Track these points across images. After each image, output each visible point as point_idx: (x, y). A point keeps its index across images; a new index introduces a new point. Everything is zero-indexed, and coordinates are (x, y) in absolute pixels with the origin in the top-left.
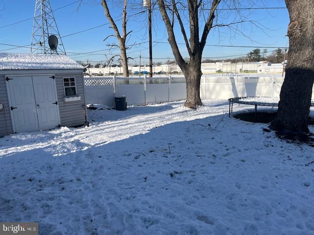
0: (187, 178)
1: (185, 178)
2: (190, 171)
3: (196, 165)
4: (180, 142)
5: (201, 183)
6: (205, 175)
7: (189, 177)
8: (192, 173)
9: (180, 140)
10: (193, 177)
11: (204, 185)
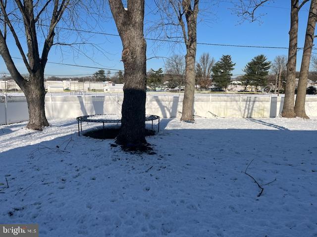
0: (31, 212)
1: (28, 214)
2: (35, 204)
3: (43, 195)
4: (22, 171)
5: (49, 213)
6: (53, 203)
7: (34, 210)
8: (37, 206)
9: (21, 169)
10: (39, 210)
11: (52, 215)
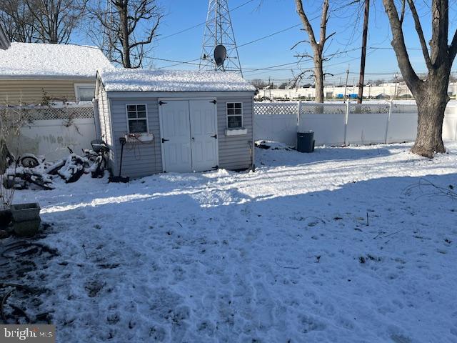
0: (388, 269)
1: (385, 269)
2: (397, 260)
3: (411, 252)
4: (389, 210)
5: (413, 281)
6: (423, 269)
7: (393, 268)
8: (399, 264)
9: (389, 206)
10: (399, 270)
11: (416, 285)
